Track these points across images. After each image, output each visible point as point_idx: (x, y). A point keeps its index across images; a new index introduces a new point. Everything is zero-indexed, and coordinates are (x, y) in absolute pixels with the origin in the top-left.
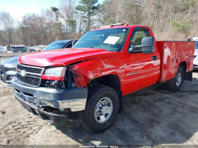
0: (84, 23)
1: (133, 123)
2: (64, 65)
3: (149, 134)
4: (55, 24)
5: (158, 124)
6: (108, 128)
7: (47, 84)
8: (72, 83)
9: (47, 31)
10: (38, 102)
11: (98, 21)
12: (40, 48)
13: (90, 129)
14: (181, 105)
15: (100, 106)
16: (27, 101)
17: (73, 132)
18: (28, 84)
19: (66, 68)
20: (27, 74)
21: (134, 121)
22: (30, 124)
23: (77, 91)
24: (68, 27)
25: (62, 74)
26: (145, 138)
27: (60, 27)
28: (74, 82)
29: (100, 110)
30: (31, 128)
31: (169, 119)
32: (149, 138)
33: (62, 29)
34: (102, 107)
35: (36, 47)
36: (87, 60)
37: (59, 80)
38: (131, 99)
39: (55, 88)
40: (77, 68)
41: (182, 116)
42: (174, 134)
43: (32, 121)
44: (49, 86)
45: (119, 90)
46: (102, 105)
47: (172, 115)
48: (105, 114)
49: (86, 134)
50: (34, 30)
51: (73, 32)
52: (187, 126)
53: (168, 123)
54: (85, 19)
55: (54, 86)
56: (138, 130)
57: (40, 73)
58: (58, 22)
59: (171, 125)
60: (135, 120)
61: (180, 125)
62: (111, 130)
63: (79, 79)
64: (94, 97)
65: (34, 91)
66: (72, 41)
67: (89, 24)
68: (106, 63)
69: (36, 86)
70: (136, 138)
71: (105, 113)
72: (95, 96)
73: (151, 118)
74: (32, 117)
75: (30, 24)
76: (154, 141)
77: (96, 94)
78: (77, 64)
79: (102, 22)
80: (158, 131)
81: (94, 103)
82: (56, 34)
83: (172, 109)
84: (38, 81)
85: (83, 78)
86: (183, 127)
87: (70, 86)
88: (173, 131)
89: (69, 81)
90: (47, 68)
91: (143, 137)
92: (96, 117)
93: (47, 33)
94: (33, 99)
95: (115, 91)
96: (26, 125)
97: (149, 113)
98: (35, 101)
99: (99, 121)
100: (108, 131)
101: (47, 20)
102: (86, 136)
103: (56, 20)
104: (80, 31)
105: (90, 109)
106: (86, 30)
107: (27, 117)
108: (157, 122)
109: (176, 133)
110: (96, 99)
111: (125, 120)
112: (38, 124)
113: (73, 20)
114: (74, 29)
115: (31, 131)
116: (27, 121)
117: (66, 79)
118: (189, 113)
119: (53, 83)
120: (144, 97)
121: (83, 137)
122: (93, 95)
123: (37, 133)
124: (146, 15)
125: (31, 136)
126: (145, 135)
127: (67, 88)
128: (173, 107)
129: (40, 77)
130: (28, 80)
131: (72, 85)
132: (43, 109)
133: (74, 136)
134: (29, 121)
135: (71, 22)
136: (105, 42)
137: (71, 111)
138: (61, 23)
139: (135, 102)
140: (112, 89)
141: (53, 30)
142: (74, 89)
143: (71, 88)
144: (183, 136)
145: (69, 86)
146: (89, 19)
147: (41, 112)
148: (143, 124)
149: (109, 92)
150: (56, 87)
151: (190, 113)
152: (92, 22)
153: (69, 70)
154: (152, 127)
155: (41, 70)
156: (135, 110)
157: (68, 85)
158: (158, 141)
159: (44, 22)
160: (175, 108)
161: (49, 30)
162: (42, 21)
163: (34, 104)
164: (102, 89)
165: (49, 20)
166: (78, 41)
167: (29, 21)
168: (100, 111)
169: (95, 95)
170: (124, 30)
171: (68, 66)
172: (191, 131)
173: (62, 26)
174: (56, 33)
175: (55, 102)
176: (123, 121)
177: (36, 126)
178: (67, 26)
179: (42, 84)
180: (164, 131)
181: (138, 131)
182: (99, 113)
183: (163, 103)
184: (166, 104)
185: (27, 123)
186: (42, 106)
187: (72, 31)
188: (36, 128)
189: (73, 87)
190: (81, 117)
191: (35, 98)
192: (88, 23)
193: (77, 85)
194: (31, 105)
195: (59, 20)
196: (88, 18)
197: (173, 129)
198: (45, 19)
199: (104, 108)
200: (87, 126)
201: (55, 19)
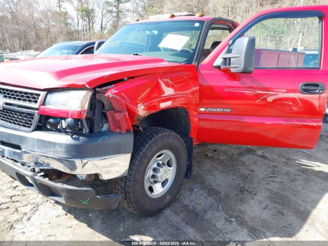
0: (109, 14)
1: (210, 194)
2: (88, 86)
3: (241, 215)
4: (57, 13)
5: (252, 196)
6: (168, 205)
7: (51, 124)
8: (102, 123)
9: (42, 26)
10: (31, 160)
11: (133, 12)
12: (29, 55)
13: (136, 211)
14: (284, 160)
15: (155, 166)
16: (8, 158)
17: (102, 216)
18: (9, 124)
19: (90, 94)
20: (7, 104)
21: (212, 192)
22: (14, 200)
23: (114, 140)
24: (81, 21)
25: (82, 106)
26: (235, 223)
27: (66, 19)
28: (107, 122)
29: (155, 174)
30: (17, 210)
31: (268, 186)
32: (242, 223)
33: (68, 24)
34: (158, 167)
35: (21, 55)
36: (133, 78)
37: (76, 117)
38: (201, 150)
39: (66, 133)
40: (115, 94)
41: (289, 180)
42: (282, 214)
43: (19, 195)
44: (55, 128)
45: (187, 135)
46: (159, 165)
47: (273, 178)
48: (162, 181)
49: (126, 218)
50: (17, 22)
51: (90, 29)
52: (301, 199)
53: (267, 194)
54: (110, 8)
55: (66, 129)
56: (220, 208)
57: (36, 102)
58: (62, 10)
59: (273, 196)
60: (213, 190)
61: (289, 196)
62: (173, 209)
63: (118, 116)
64: (145, 150)
65: (22, 139)
66: (94, 43)
67: (118, 17)
68: (168, 85)
69: (27, 129)
70: (218, 223)
71: (164, 179)
72: (147, 149)
73: (239, 184)
74: (17, 186)
75: (8, 12)
76: (251, 228)
77: (150, 145)
78: (113, 86)
79: (140, 14)
80: (254, 208)
81: (145, 161)
82: (58, 32)
83: (270, 168)
84: (33, 118)
85: (127, 113)
86: (295, 200)
87: (99, 130)
88: (280, 207)
89: (97, 118)
90: (50, 91)
91: (232, 221)
92: (147, 186)
93: (42, 29)
94: (20, 155)
95: (181, 138)
96: (6, 203)
97: (235, 175)
98: (26, 158)
99: (153, 194)
100: (168, 212)
101: (41, 5)
102: (127, 223)
103: (57, 6)
104: (102, 28)
105: (137, 173)
106: (112, 27)
107: (9, 186)
108: (250, 193)
109: (285, 212)
110: (149, 154)
111: (196, 190)
112: (32, 201)
113: (89, 9)
114: (91, 25)
115: (16, 216)
116: (7, 194)
117: (90, 116)
118: (299, 175)
119: (64, 124)
120: (221, 146)
121: (122, 224)
122: (144, 147)
123: (29, 219)
124: (214, 6)
125: (18, 226)
126: (234, 218)
127: (93, 133)
128: (271, 163)
129: (37, 111)
130: (9, 116)
131: (102, 127)
132: (42, 174)
133: (104, 223)
134: (11, 196)
135: (86, 11)
136: (161, 45)
137: (101, 178)
138: (67, 13)
139: (207, 155)
140: (176, 134)
141: (53, 25)
142: (107, 135)
143: (101, 134)
144: (298, 217)
145: (96, 130)
146: (117, 8)
147: (39, 181)
148: (227, 197)
149: (171, 141)
150: (70, 131)
151: (300, 173)
152: (123, 15)
153: (98, 96)
154: (243, 201)
155: (39, 95)
156: (209, 171)
157: (95, 127)
158: (258, 228)
159: (36, 8)
160: (275, 166)
161: (45, 25)
162: (32, 6)
163: (23, 164)
164: (160, 135)
165: (44, 5)
166: (104, 44)
167: (8, 6)
168: (153, 176)
169: (147, 146)
170: (197, 25)
171: (94, 89)
172: (309, 208)
173: (69, 18)
174: (59, 29)
175: (68, 161)
176: (191, 190)
177: (26, 205)
178: (78, 18)
179: (39, 124)
180: (264, 209)
181: (220, 210)
182: (152, 180)
183: (255, 158)
184: (259, 159)
185: (9, 200)
186: (40, 169)
187: (88, 28)
188: (27, 209)
189: (105, 131)
190: (120, 188)
191: (26, 152)
192: (116, 15)
193: (112, 128)
194: (17, 166)
195: (63, 6)
196: (115, 6)
197: (279, 204)
198: (38, 3)
199: (161, 169)
200: (130, 204)
201: (55, 4)
